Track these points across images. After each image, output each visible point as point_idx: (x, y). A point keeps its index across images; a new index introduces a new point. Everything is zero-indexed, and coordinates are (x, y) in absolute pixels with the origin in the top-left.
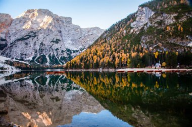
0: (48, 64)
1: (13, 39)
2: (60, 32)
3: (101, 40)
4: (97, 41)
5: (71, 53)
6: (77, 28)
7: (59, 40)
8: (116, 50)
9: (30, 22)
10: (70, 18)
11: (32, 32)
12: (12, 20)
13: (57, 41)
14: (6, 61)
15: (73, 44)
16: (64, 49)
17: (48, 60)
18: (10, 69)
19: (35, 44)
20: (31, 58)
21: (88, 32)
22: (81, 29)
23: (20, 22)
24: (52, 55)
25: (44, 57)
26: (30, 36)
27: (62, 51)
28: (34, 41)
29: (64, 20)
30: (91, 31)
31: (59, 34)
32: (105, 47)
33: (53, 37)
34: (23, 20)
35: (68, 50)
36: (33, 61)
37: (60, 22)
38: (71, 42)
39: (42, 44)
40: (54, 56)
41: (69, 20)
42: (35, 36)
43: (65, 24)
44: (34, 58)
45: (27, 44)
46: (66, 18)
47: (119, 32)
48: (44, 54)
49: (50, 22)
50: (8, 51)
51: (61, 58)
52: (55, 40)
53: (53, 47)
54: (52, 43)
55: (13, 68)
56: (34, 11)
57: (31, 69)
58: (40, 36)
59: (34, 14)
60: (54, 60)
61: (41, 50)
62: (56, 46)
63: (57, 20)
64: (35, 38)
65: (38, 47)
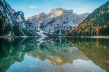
0: (60, 34)
1: (46, 23)
2: (67, 18)
3: (86, 20)
4: (84, 21)
5: (72, 28)
6: (75, 15)
7: (66, 22)
8: (94, 25)
9: (53, 15)
10: (72, 10)
11: (54, 19)
12: (46, 15)
13: (65, 23)
14: (43, 33)
15: (73, 24)
16: (69, 27)
17: (61, 32)
18: (44, 36)
19: (55, 25)
20: (53, 31)
21: (82, 16)
22: (78, 15)
23: (49, 15)
24: (62, 30)
25: (59, 31)
26: (53, 21)
27: (67, 28)
28: (54, 23)
29: (69, 12)
30: (84, 16)
31: (66, 19)
32: (87, 23)
33: (63, 21)
34: (50, 14)
35: (70, 27)
36: (54, 33)
37: (67, 13)
38: (72, 23)
39: (58, 25)
40: (63, 30)
41: (71, 11)
42: (55, 21)
43: (69, 14)
44: (54, 31)
45: (51, 25)
46: (69, 10)
47: (99, 14)
48: (59, 29)
49: (62, 13)
50: (44, 28)
51: (67, 31)
52: (64, 22)
53: (63, 26)
54: (63, 24)
55: (45, 35)
56: (54, 9)
57: (52, 36)
58: (57, 21)
59: (55, 11)
60: (63, 32)
61: (58, 27)
62: (64, 25)
63: (65, 12)
64: (55, 22)
65: (56, 26)
